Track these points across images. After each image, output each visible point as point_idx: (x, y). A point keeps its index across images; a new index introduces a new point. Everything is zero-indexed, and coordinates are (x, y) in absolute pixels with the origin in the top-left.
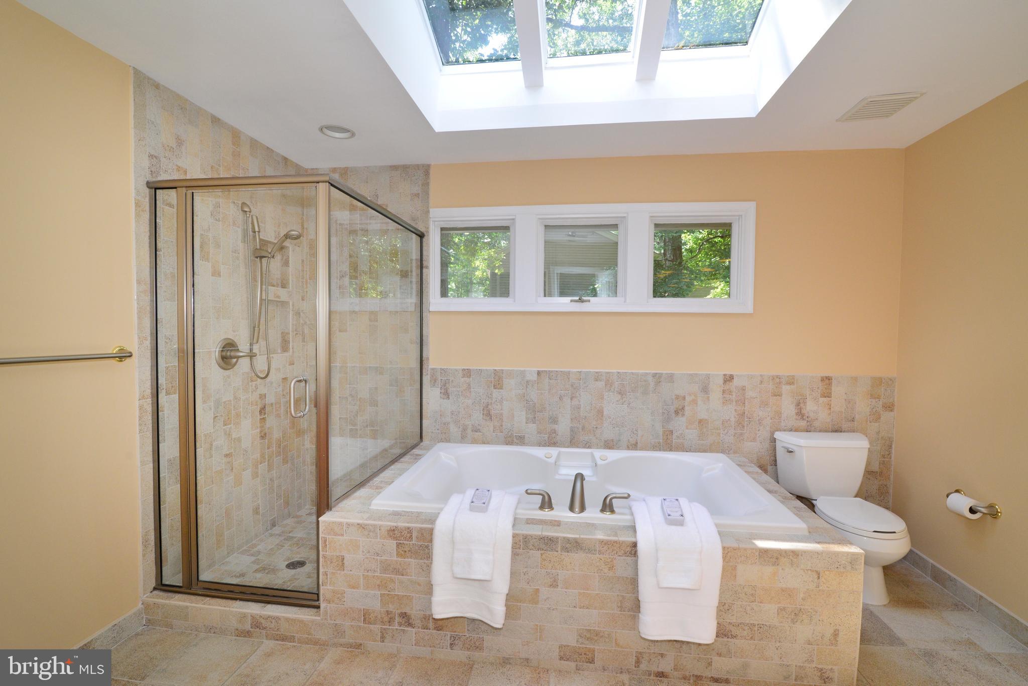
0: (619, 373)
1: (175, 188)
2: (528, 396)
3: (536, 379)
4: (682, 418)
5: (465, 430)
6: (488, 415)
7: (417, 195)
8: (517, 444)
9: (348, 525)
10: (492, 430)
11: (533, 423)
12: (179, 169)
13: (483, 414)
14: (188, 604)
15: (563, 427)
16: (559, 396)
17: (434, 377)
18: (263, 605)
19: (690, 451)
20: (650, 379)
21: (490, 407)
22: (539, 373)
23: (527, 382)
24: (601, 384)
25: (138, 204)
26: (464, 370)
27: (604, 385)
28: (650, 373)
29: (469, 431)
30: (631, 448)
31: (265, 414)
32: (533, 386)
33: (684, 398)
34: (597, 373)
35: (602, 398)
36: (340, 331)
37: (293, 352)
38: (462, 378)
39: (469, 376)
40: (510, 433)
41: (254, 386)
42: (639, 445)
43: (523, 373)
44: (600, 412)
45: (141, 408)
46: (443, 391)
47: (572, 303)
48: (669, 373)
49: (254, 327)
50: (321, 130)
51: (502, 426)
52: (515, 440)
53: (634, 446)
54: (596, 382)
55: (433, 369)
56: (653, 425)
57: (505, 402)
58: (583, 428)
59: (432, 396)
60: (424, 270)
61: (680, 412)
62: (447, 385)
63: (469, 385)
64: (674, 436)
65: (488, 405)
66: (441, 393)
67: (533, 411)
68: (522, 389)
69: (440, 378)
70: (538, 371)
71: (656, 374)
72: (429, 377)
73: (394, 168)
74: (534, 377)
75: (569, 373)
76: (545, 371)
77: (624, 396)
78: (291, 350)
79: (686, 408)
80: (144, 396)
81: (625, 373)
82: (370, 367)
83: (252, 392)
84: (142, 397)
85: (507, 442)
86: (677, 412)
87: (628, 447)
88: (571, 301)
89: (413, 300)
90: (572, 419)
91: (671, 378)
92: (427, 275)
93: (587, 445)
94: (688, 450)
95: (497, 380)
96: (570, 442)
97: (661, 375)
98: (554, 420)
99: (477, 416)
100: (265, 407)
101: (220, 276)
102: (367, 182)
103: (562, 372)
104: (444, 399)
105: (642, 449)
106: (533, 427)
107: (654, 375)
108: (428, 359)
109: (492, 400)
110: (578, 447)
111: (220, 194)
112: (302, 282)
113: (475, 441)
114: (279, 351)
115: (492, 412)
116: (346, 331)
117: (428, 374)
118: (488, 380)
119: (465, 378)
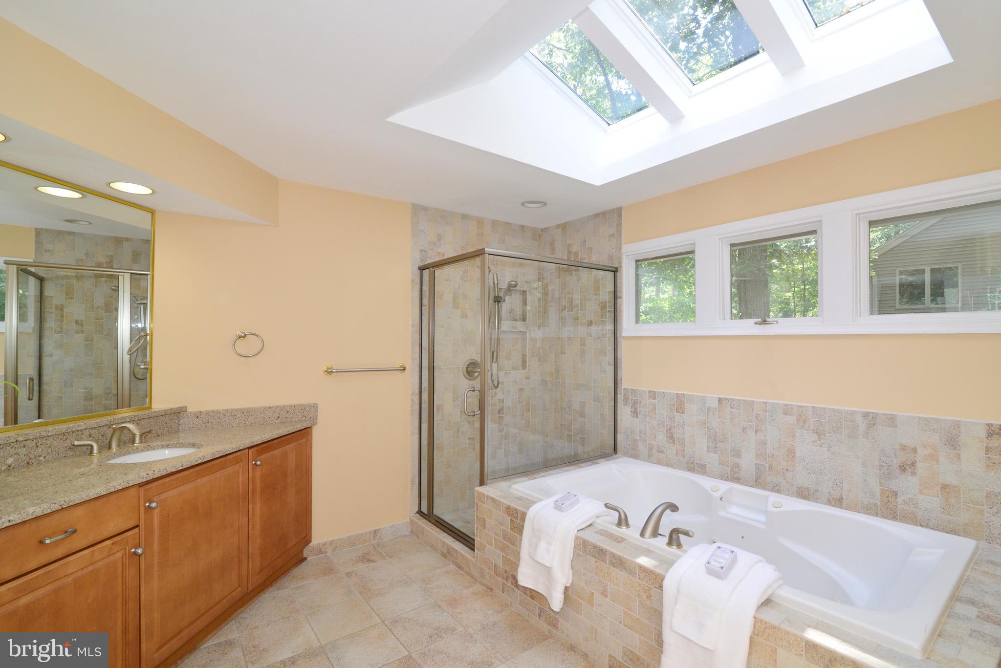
0: (814, 407)
1: (428, 268)
2: (710, 424)
3: (717, 407)
4: (911, 478)
5: (651, 449)
6: (671, 438)
7: (613, 235)
8: (699, 472)
9: (488, 497)
10: (675, 454)
11: (715, 453)
12: (439, 254)
13: (667, 436)
14: (425, 527)
15: (748, 462)
16: (742, 427)
17: (626, 396)
18: (455, 540)
19: (927, 526)
20: (859, 419)
21: (673, 430)
22: (720, 400)
23: (708, 408)
24: (792, 419)
25: (413, 281)
26: (650, 392)
27: (795, 421)
28: (858, 412)
29: (655, 451)
30: (833, 502)
31: (503, 414)
32: (714, 413)
33: (915, 450)
34: (786, 405)
35: (794, 436)
36: (562, 353)
37: (529, 369)
38: (649, 399)
39: (654, 398)
40: (692, 459)
41: (494, 392)
42: (845, 502)
43: (703, 399)
44: (791, 452)
45: (412, 400)
46: (633, 410)
47: (757, 325)
48: (888, 414)
49: (493, 352)
50: (523, 204)
51: (684, 450)
52: (696, 467)
53: (838, 502)
54: (786, 416)
55: (625, 389)
56: (865, 480)
57: (686, 427)
58: (771, 468)
59: (624, 412)
60: (619, 300)
61: (907, 468)
62: (636, 405)
63: (654, 407)
64: (900, 500)
65: (671, 428)
66: (631, 411)
67: (715, 440)
68: (702, 415)
69: (630, 398)
70: (719, 398)
71: (869, 413)
72: (622, 395)
73: (597, 215)
74: (715, 404)
75: (753, 402)
76: (726, 398)
77: (822, 436)
78: (528, 368)
79: (919, 465)
80: (414, 394)
81: (824, 408)
82: (580, 384)
83: (492, 397)
84: (413, 394)
85: (689, 468)
86: (903, 468)
87: (829, 500)
88: (756, 323)
89: (610, 327)
90: (757, 455)
91: (891, 421)
92: (620, 305)
93: (776, 489)
94: (924, 524)
95: (679, 404)
96: (756, 481)
97: (875, 416)
98: (737, 454)
99: (661, 438)
100: (503, 409)
101: (467, 317)
102: (579, 232)
103: (745, 401)
104: (634, 417)
105: (849, 508)
106: (715, 457)
107: (866, 415)
108: (621, 379)
109: (674, 423)
110: (765, 489)
111: (468, 263)
112: (539, 316)
113: (659, 462)
114: (521, 369)
115: (675, 436)
116: (565, 353)
117: (621, 393)
118: (671, 404)
119: (650, 400)
